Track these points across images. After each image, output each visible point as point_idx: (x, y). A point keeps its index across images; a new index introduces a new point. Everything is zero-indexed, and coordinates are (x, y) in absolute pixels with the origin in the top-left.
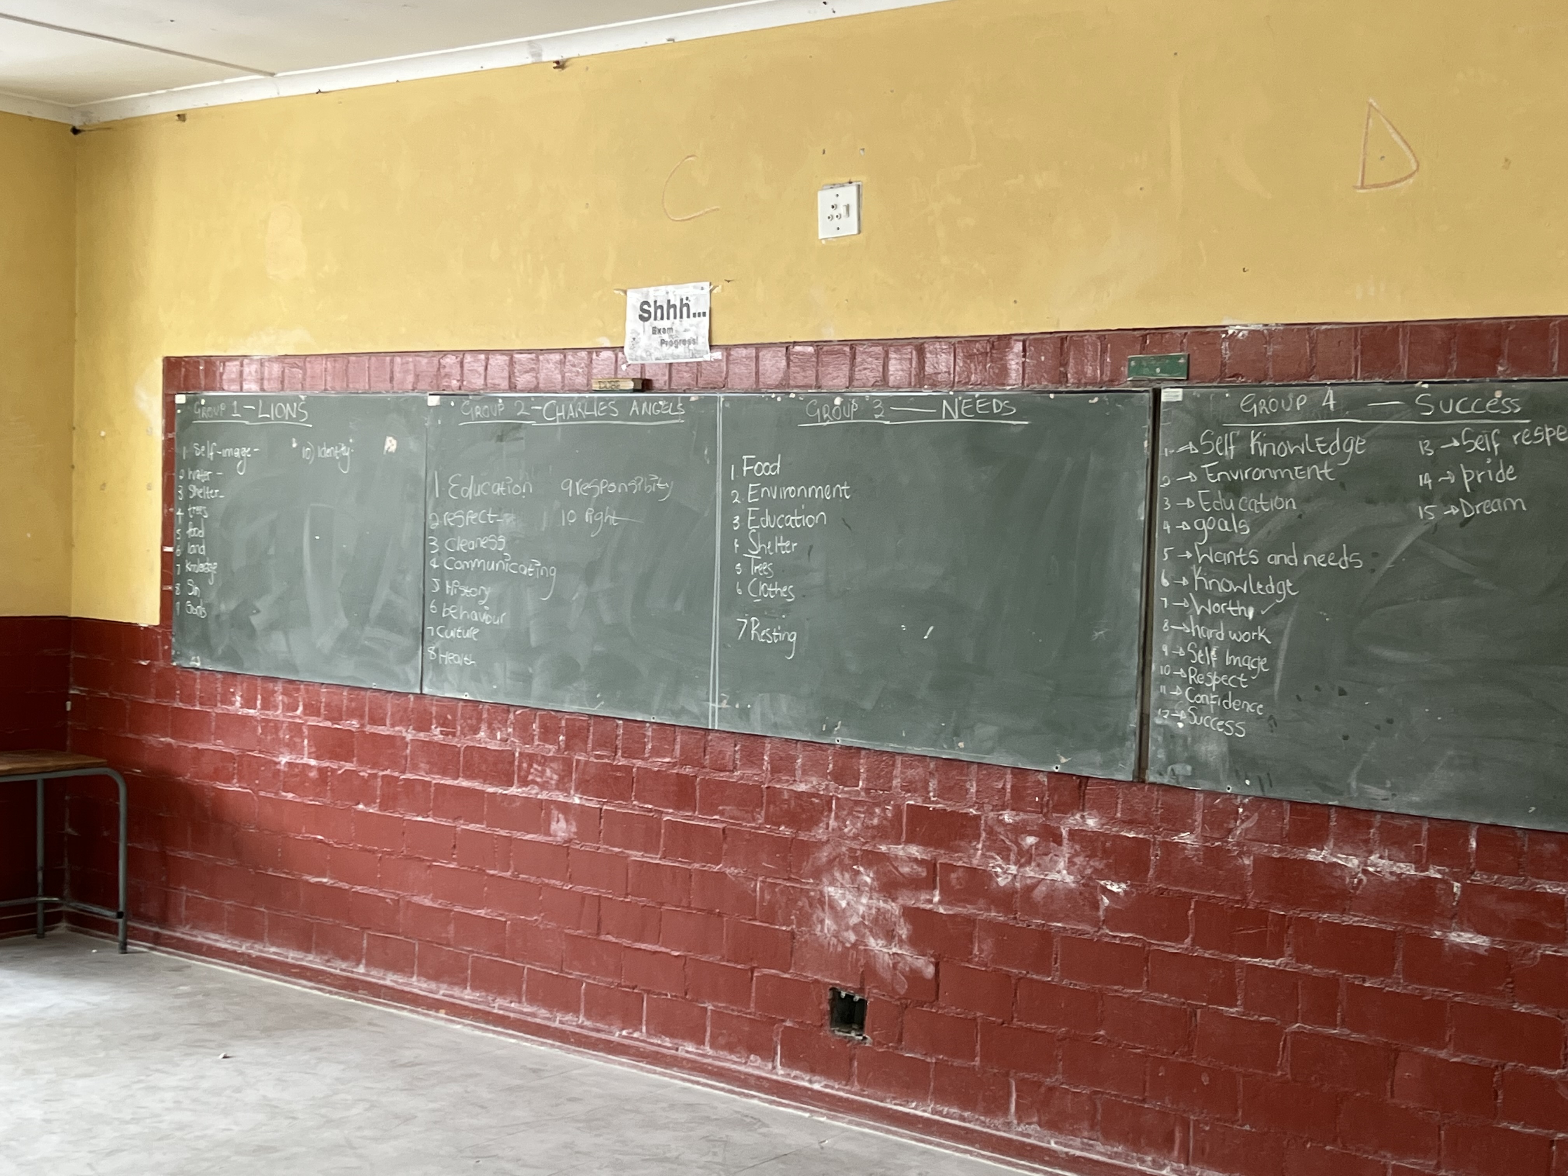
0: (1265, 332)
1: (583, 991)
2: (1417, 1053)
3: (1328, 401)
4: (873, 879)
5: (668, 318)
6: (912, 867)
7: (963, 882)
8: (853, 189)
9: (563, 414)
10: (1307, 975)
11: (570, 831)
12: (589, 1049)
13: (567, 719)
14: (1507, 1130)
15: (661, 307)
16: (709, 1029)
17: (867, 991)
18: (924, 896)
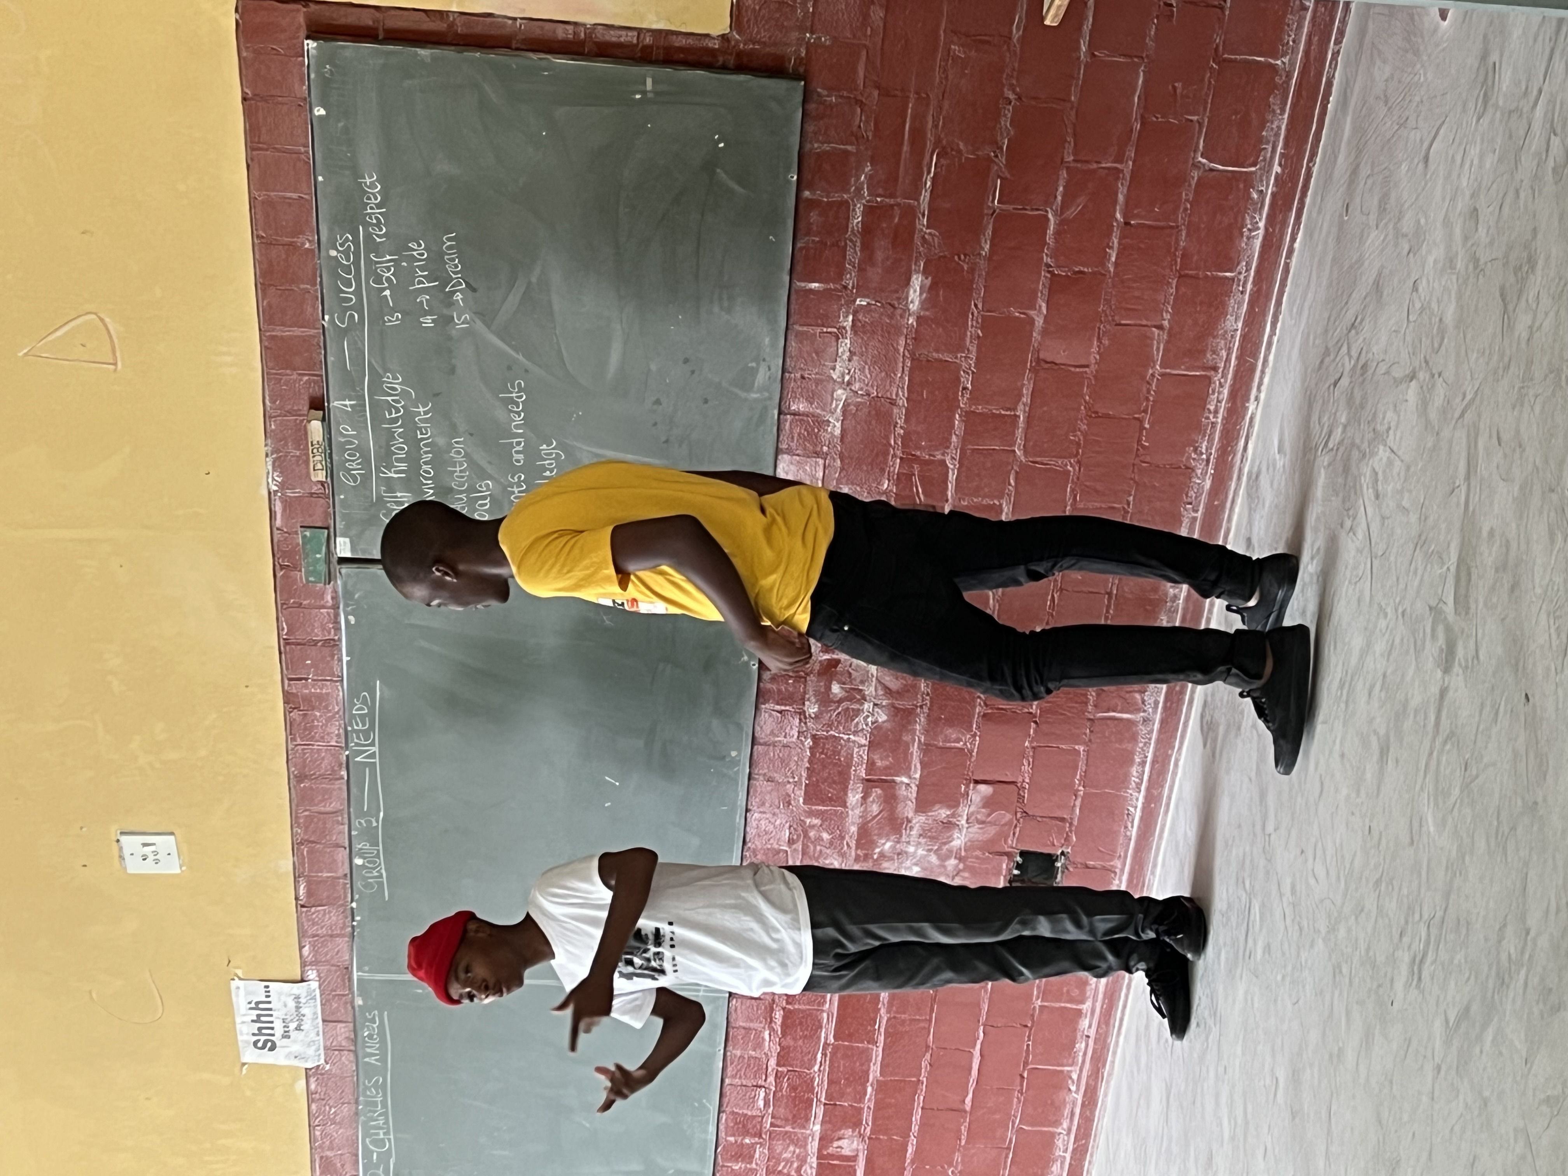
0: (274, 456)
1: (1030, 1128)
2: (1040, 343)
3: (346, 406)
4: (888, 840)
5: (272, 1022)
6: (873, 801)
7: (885, 754)
8: (124, 839)
9: (381, 1132)
10: (964, 441)
11: (852, 1136)
12: (1092, 1125)
13: (726, 1135)
14: (1116, 264)
15: (260, 1029)
16: (1063, 1005)
17: (1010, 850)
18: (902, 792)
